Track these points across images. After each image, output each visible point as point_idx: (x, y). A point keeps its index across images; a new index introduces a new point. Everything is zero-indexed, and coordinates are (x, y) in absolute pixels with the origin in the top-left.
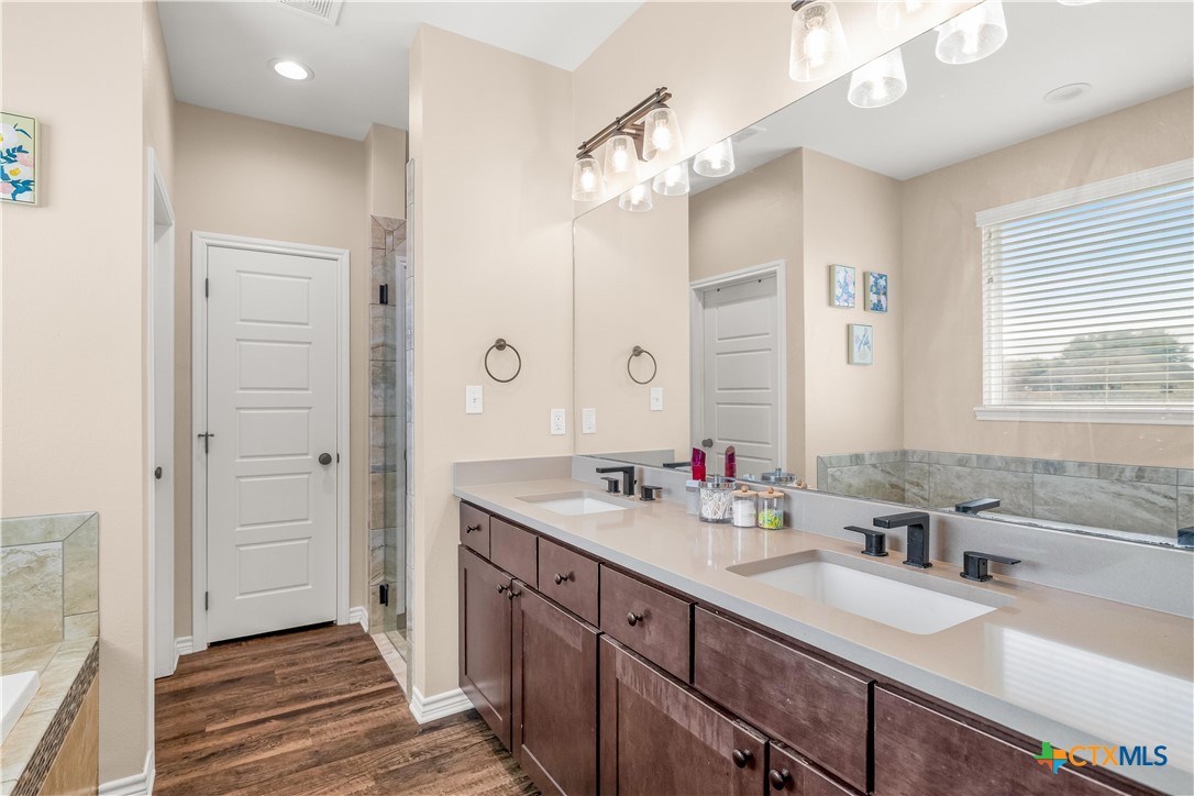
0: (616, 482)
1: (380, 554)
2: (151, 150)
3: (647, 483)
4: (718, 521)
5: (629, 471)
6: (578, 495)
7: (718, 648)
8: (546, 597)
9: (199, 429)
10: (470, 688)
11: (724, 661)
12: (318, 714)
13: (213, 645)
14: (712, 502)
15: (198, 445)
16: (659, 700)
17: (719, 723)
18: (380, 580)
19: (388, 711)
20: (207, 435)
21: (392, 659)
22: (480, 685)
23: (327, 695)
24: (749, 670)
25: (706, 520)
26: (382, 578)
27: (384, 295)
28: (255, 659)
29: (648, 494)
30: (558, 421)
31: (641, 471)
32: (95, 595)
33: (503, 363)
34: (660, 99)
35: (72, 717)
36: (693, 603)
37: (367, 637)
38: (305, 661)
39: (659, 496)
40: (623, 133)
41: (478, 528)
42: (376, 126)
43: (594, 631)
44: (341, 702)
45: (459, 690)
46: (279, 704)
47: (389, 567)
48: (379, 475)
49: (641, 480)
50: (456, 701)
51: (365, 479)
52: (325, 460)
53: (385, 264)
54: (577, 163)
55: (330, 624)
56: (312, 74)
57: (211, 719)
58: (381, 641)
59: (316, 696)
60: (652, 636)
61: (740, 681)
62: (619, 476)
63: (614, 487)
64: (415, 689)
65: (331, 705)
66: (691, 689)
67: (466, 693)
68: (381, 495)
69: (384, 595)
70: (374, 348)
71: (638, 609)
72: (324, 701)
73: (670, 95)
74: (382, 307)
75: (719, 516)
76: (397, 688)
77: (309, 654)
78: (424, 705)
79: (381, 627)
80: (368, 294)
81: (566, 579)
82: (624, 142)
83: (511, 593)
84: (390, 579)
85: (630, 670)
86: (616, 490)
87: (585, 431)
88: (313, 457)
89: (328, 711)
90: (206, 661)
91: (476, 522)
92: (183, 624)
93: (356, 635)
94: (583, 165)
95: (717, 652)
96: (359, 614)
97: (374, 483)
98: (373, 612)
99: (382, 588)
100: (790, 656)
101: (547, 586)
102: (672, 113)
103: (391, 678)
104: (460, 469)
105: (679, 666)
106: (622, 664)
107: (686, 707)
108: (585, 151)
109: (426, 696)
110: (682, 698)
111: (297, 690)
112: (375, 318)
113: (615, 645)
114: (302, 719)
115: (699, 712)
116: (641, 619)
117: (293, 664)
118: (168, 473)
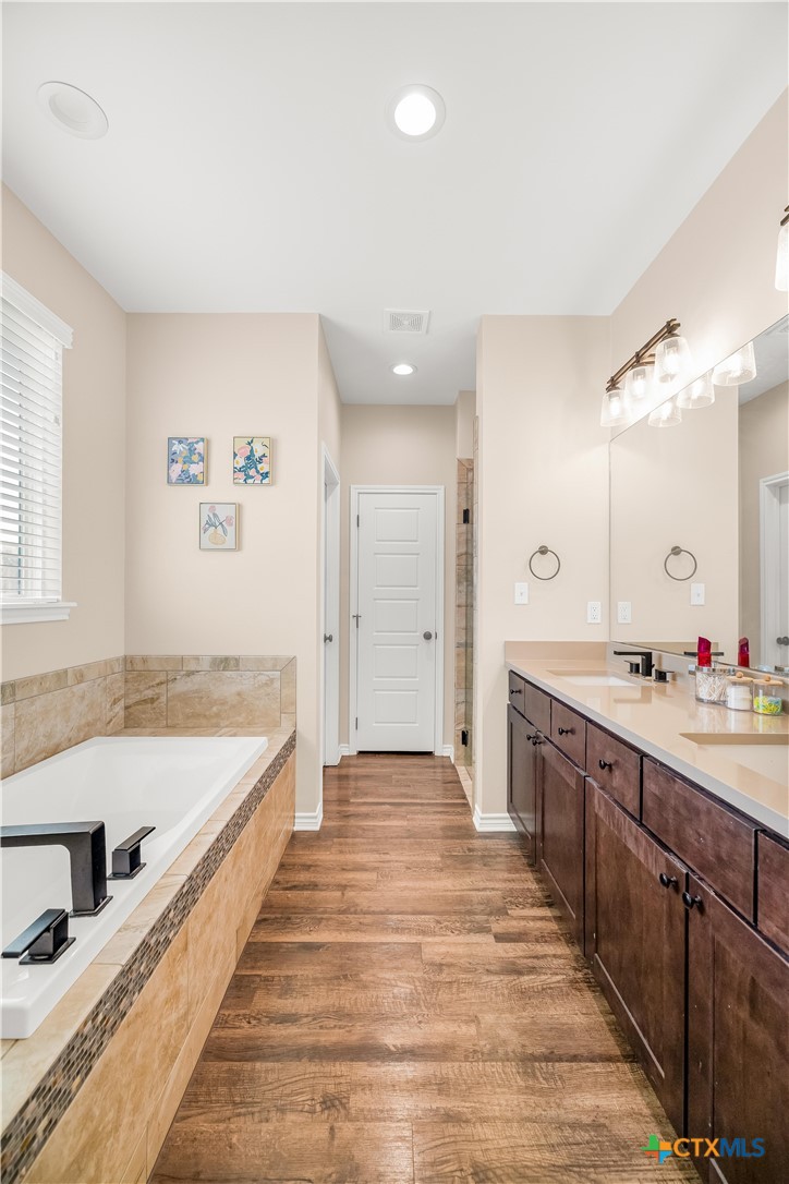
0: (638, 665)
1: (462, 707)
2: (323, 444)
3: (664, 668)
4: (714, 703)
5: (648, 656)
6: (604, 674)
7: (657, 793)
8: (556, 747)
9: (353, 613)
10: (514, 815)
11: (661, 803)
12: (415, 808)
13: (360, 752)
14: (706, 684)
15: (353, 621)
16: (620, 832)
17: (657, 855)
18: (462, 727)
19: (458, 818)
20: (357, 617)
21: (466, 784)
22: (521, 815)
23: (421, 798)
24: (677, 812)
25: (700, 700)
26: (463, 726)
27: (467, 516)
28: (383, 766)
29: (662, 676)
30: (595, 611)
31: (660, 657)
32: (294, 703)
33: (545, 565)
34: (670, 329)
35: (281, 767)
36: (643, 755)
37: (453, 767)
38: (411, 773)
39: (674, 678)
40: (642, 364)
41: (520, 692)
42: (461, 392)
43: (583, 774)
44: (429, 804)
45: (507, 815)
46: (391, 796)
47: (468, 718)
48: (463, 649)
49: (660, 664)
50: (505, 824)
51: (452, 650)
52: (428, 636)
53: (467, 494)
54: (606, 395)
55: (429, 754)
56: (415, 368)
57: (355, 795)
58: (462, 770)
59: (413, 797)
60: (617, 779)
61: (670, 821)
62: (638, 660)
63: (635, 669)
64: (476, 806)
65: (422, 804)
66: (641, 825)
67: (512, 818)
68: (463, 664)
69: (465, 738)
70: (459, 556)
71: (609, 758)
72: (418, 801)
73: (679, 325)
74: (465, 526)
75: (715, 697)
76: (466, 805)
77: (414, 770)
78: (482, 819)
79: (462, 761)
80: (455, 516)
81: (567, 732)
82: (643, 373)
83: (535, 740)
84: (469, 727)
85: (602, 803)
86: (637, 671)
87: (620, 621)
88: (420, 634)
89: (419, 808)
90: (355, 762)
91: (519, 686)
92: (343, 737)
93: (447, 766)
94: (610, 396)
95: (655, 795)
96: (447, 749)
97: (458, 655)
98: (457, 749)
99: (463, 732)
100: (702, 803)
101: (556, 738)
102: (682, 340)
103: (464, 797)
104: (509, 647)
105: (633, 806)
106: (599, 803)
107: (636, 839)
108: (613, 384)
109: (483, 813)
110: (634, 831)
111: (403, 790)
112: (459, 534)
113: (595, 784)
114: (404, 808)
115: (644, 842)
116: (610, 766)
117: (404, 774)
118: (336, 638)
